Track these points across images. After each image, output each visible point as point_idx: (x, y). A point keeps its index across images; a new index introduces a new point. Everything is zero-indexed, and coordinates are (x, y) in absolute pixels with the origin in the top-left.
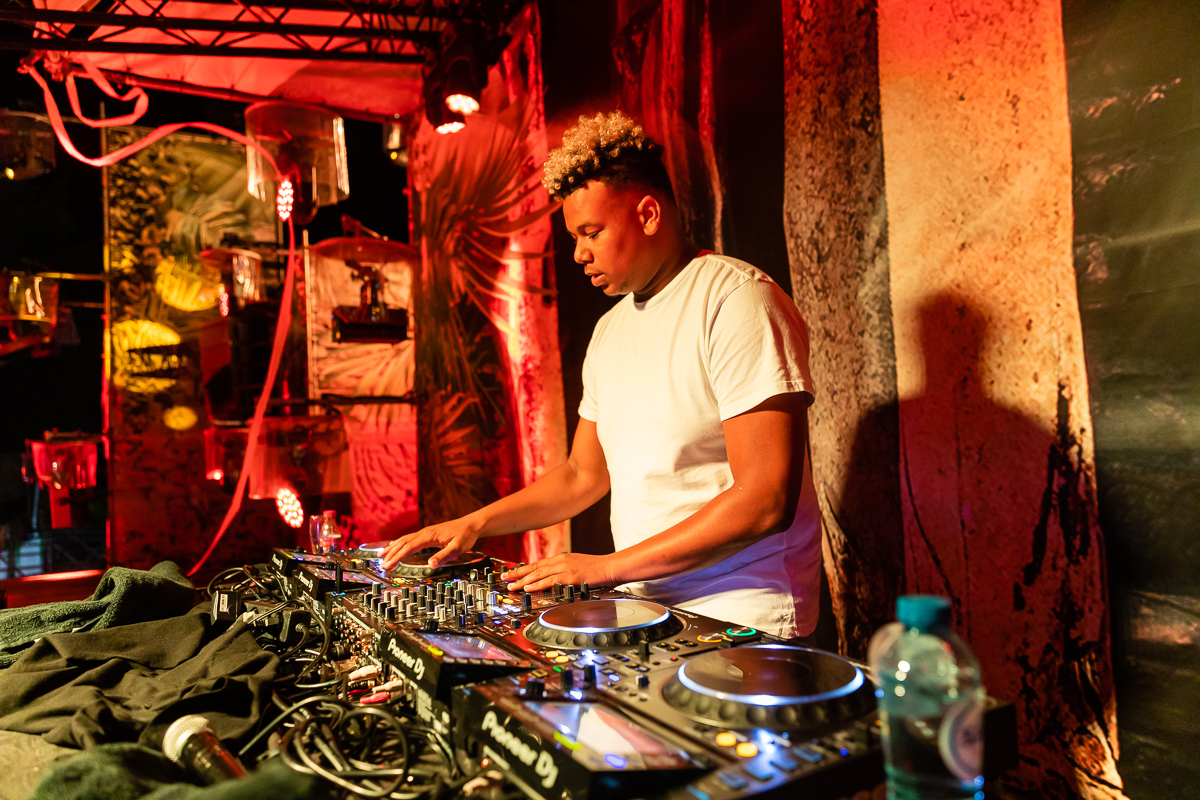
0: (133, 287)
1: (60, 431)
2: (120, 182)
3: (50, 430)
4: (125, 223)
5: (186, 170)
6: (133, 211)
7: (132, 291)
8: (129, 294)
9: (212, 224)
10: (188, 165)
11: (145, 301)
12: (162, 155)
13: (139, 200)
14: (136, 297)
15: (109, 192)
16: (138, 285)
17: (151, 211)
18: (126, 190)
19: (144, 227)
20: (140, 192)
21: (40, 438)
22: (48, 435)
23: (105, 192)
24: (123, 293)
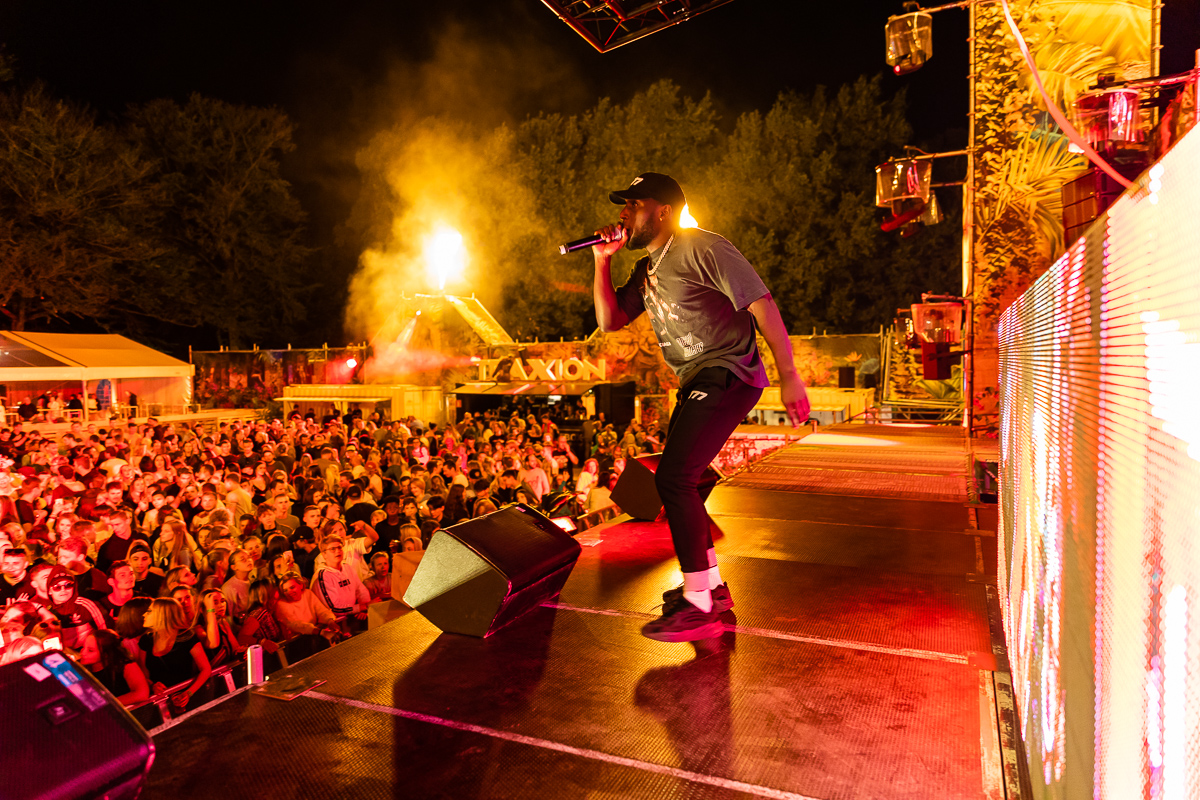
0: (995, 156)
1: (935, 293)
2: (986, 55)
3: (926, 293)
4: (988, 94)
5: (1050, 25)
6: (997, 81)
7: (993, 160)
8: (991, 163)
9: (1075, 76)
10: (1053, 19)
11: (1006, 167)
12: (1026, 16)
13: (1003, 68)
14: (997, 166)
15: (975, 68)
16: (999, 153)
17: (1014, 77)
18: (991, 62)
19: (1006, 94)
20: (1004, 61)
21: (918, 301)
22: (925, 296)
23: (972, 67)
24: (986, 163)
